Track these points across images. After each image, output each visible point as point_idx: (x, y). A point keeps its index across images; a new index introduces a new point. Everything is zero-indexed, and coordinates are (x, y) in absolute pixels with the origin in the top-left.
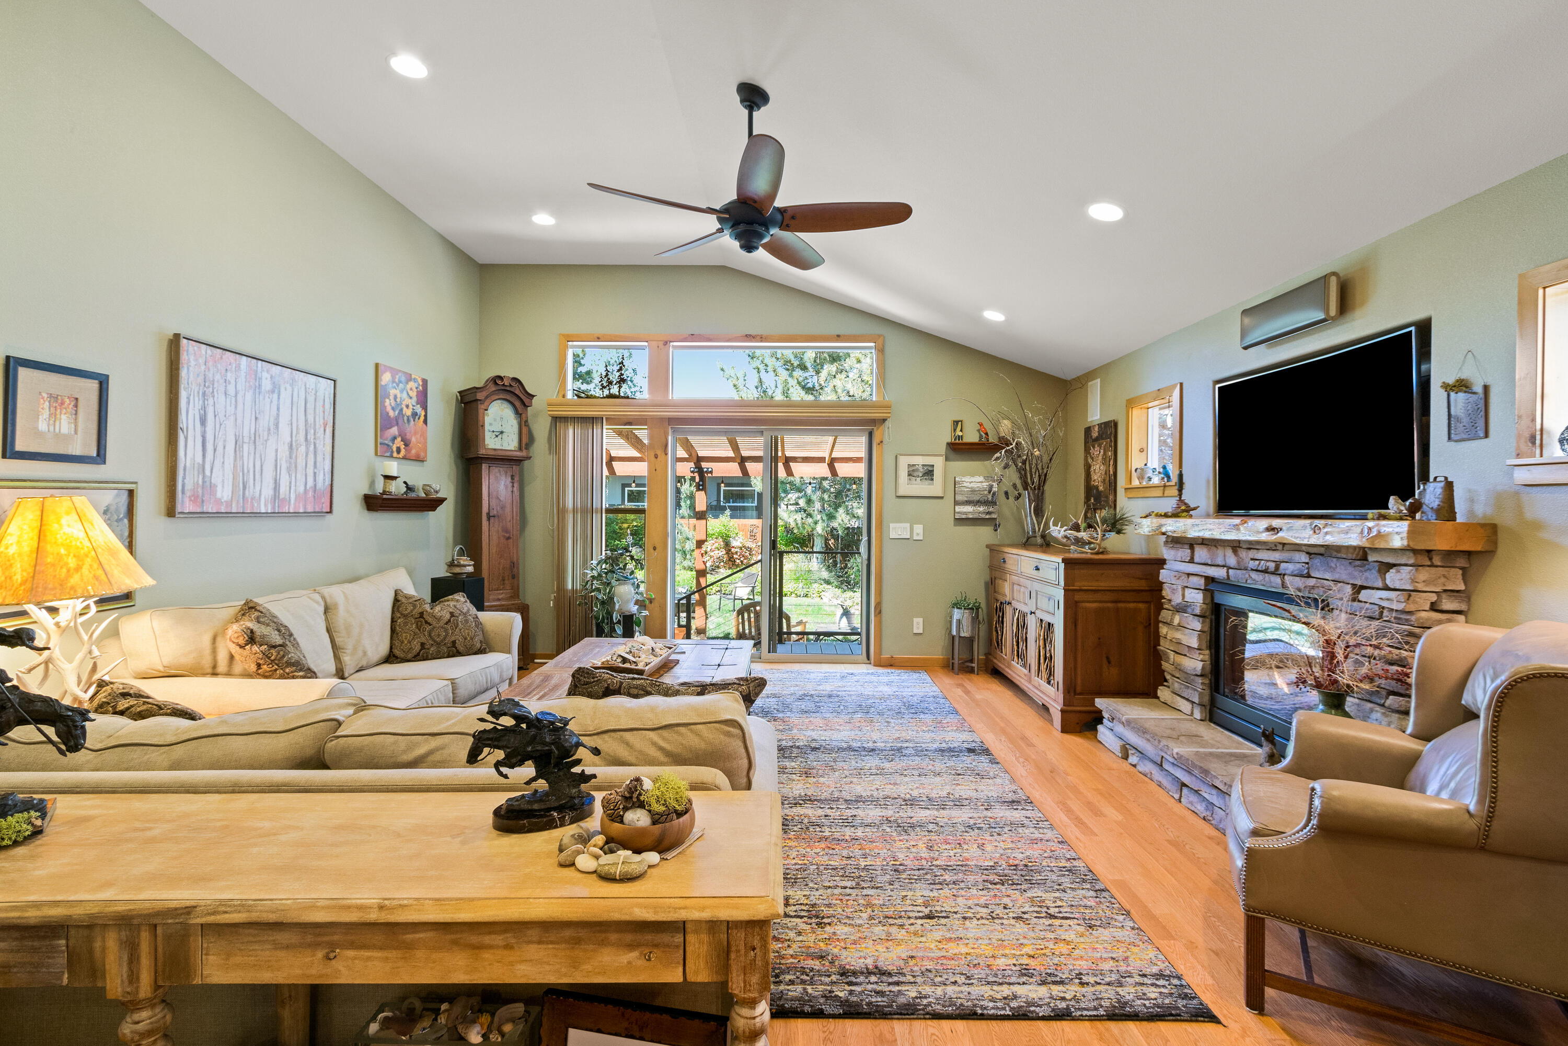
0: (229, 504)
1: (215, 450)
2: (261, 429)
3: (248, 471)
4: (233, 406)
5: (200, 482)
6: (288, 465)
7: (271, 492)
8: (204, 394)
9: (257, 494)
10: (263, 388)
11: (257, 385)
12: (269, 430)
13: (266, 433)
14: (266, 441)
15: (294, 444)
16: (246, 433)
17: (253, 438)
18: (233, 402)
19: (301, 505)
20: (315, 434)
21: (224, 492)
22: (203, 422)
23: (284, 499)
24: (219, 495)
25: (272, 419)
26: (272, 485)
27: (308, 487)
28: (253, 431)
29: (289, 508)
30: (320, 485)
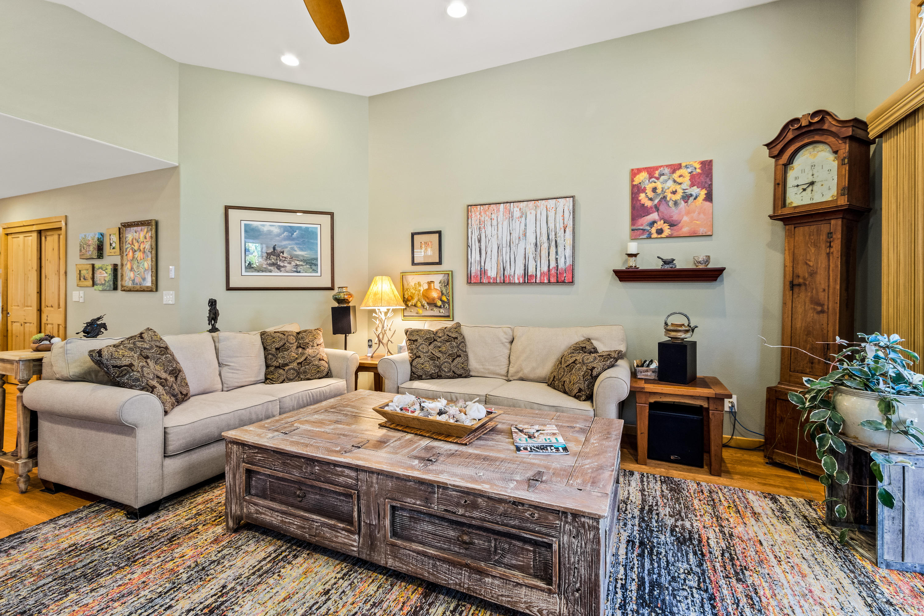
0: (495, 279)
1: (486, 253)
2: (514, 239)
3: (506, 262)
4: (496, 230)
5: (479, 269)
6: (534, 256)
7: (523, 272)
8: (480, 228)
9: (512, 274)
10: (515, 217)
11: (511, 216)
12: (519, 238)
13: (517, 241)
14: (518, 245)
15: (538, 243)
16: (504, 243)
17: (509, 244)
18: (496, 228)
19: (545, 278)
20: (555, 234)
21: (492, 273)
22: (479, 241)
23: (531, 276)
24: (489, 275)
25: (521, 232)
26: (522, 268)
27: (551, 268)
28: (508, 241)
29: (536, 280)
30: (561, 265)
